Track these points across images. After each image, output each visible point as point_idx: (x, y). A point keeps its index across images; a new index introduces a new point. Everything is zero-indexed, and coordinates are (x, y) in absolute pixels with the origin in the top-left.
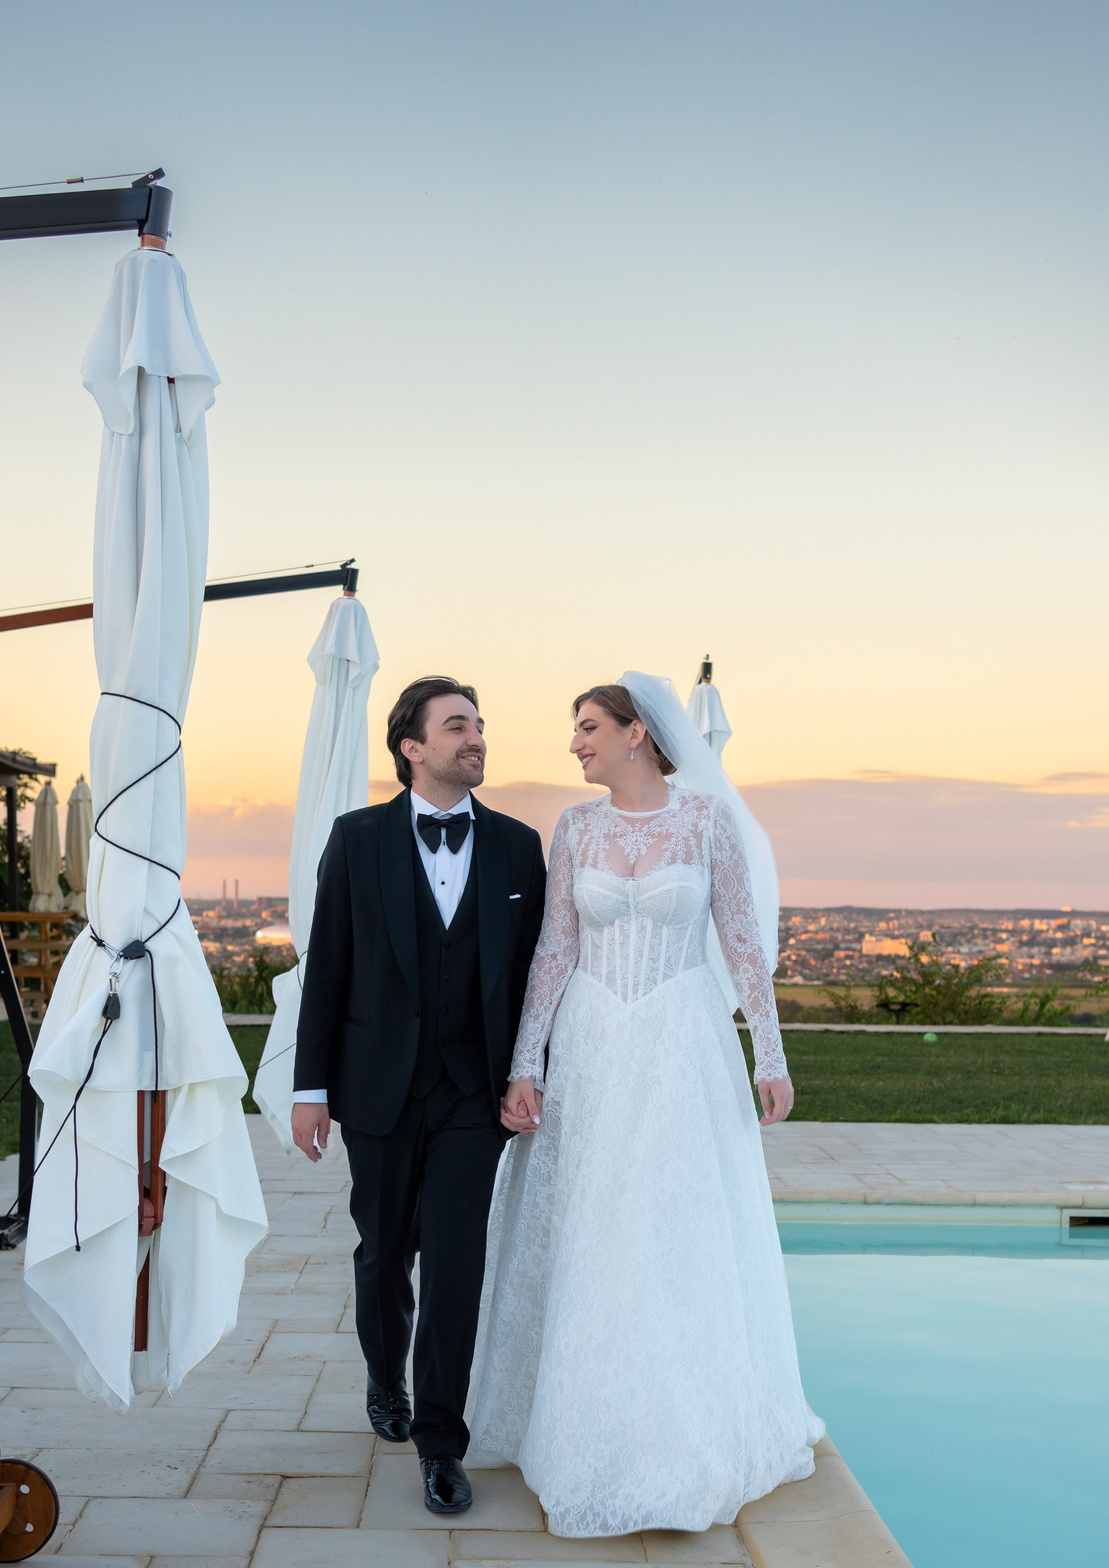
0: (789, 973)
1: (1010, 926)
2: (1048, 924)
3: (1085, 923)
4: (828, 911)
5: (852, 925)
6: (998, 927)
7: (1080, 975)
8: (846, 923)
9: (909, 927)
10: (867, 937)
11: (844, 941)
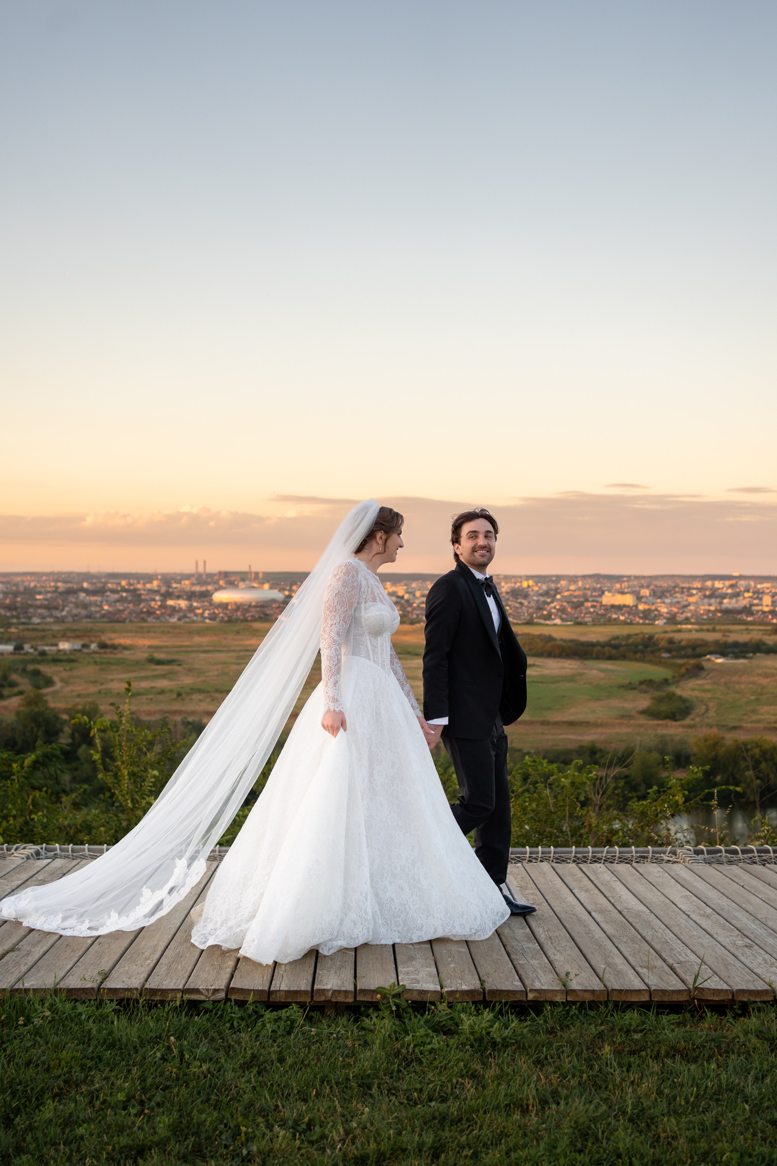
0: (553, 617)
1: (699, 586)
2: (724, 584)
3: (747, 583)
4: (584, 577)
5: (598, 586)
6: (691, 586)
7: (739, 616)
8: (595, 584)
9: (635, 586)
10: (606, 593)
11: (592, 596)
